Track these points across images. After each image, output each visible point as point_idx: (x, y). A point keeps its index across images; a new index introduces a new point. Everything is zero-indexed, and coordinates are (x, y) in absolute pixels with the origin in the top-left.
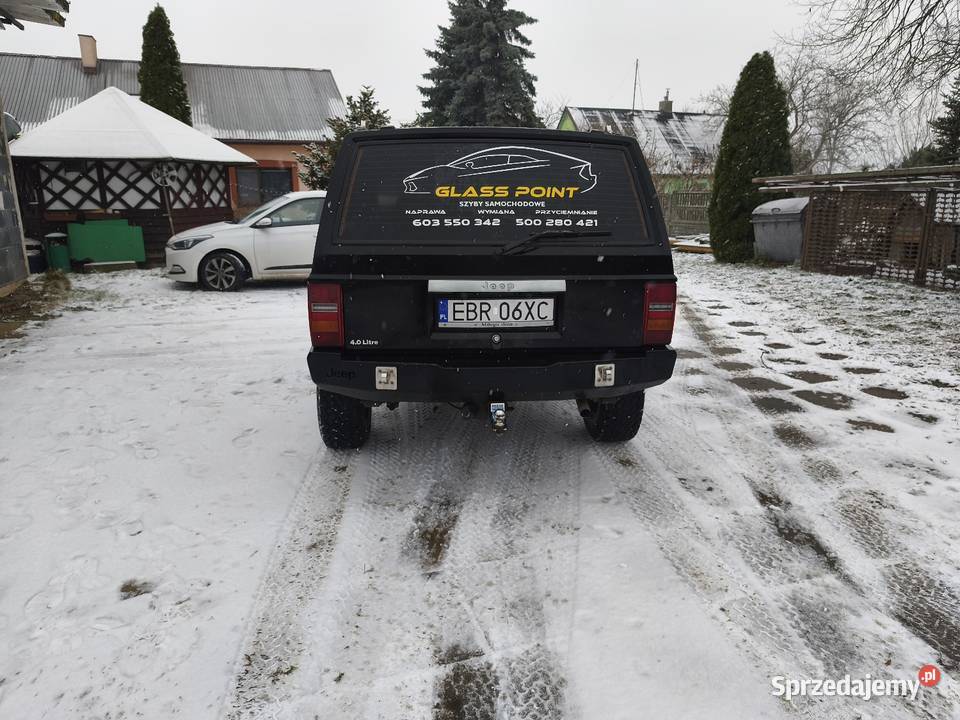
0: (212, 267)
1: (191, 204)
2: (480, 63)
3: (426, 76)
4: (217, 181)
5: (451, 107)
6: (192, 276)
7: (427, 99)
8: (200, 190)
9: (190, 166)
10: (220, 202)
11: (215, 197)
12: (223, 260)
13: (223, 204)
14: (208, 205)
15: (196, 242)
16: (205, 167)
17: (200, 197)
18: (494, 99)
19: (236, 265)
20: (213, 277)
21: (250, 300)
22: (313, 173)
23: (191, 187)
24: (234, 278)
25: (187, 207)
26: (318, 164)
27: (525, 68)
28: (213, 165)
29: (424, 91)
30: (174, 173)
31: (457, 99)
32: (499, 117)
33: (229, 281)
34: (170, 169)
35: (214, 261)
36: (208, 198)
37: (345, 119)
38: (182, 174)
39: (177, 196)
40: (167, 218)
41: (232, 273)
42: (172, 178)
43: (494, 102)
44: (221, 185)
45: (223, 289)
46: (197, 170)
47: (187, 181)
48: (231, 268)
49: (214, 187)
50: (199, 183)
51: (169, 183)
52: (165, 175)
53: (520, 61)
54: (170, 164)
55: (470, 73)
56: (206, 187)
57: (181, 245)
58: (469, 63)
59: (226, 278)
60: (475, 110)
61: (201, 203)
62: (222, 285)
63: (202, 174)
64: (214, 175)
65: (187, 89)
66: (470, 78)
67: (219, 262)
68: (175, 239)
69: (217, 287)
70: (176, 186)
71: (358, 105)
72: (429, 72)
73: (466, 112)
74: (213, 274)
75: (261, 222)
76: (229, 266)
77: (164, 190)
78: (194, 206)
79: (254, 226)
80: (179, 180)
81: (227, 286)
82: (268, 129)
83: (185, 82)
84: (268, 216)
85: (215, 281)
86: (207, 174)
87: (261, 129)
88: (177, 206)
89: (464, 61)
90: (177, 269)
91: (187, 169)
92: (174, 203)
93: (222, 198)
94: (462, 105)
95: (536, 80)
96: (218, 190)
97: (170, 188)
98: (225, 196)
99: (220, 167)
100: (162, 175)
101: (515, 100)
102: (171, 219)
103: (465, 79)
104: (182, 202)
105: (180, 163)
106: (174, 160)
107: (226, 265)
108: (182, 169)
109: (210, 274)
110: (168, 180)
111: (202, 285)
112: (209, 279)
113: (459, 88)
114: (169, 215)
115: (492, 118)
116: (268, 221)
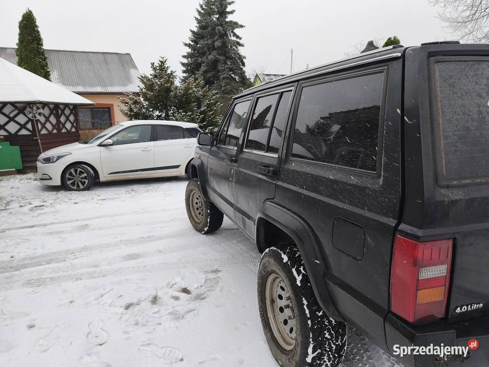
0: (71, 174)
1: (53, 130)
2: (214, 49)
3: (184, 57)
4: (70, 115)
5: (200, 72)
6: (57, 181)
7: (184, 69)
8: (59, 122)
9: (52, 106)
10: (71, 129)
11: (68, 125)
12: (79, 169)
13: (73, 130)
14: (64, 131)
15: (59, 158)
16: (62, 107)
17: (59, 125)
18: (224, 68)
19: (88, 172)
20: (72, 181)
21: (100, 198)
22: (131, 110)
23: (53, 119)
24: (87, 181)
25: (50, 133)
26: (133, 104)
27: (239, 52)
28: (67, 105)
29: (183, 64)
30: (41, 111)
31: (203, 68)
32: (227, 78)
33: (83, 183)
34: (38, 108)
35: (72, 171)
36: (64, 125)
37: (150, 77)
38: (46, 111)
39: (43, 126)
40: (37, 140)
41: (85, 178)
42: (40, 114)
43: (224, 70)
44: (72, 118)
45: (79, 189)
46: (56, 108)
47: (50, 116)
48: (85, 175)
49: (67, 119)
50: (58, 117)
51: (38, 117)
52: (35, 112)
53: (237, 48)
54: (38, 105)
55: (210, 54)
56: (63, 119)
57: (48, 160)
58: (209, 49)
59: (81, 182)
60: (214, 74)
61: (59, 130)
62: (78, 186)
63: (60, 112)
64: (67, 112)
65: (47, 60)
66: (210, 57)
67: (76, 171)
68: (43, 155)
69: (75, 188)
70: (42, 119)
71: (158, 68)
72: (186, 54)
73: (209, 75)
74: (72, 179)
75: (105, 143)
76: (83, 173)
77: (34, 122)
78: (55, 131)
79: (100, 145)
80: (44, 115)
81: (81, 187)
82: (96, 86)
83: (46, 56)
84: (110, 138)
85: (73, 184)
86: (63, 111)
87: (92, 85)
88: (44, 132)
89: (206, 48)
90: (45, 177)
91: (49, 108)
92: (41, 130)
93: (73, 126)
94: (206, 72)
95: (245, 58)
96: (70, 121)
97: (38, 121)
98: (75, 125)
99: (71, 107)
100: (32, 112)
101: (235, 69)
102: (39, 141)
103: (207, 57)
104: (47, 129)
105: (45, 104)
106: (41, 103)
107: (81, 173)
108: (46, 108)
109: (69, 179)
110: (37, 116)
111: (64, 187)
112: (69, 182)
113: (204, 63)
114: (38, 138)
115: (223, 78)
116: (110, 141)
